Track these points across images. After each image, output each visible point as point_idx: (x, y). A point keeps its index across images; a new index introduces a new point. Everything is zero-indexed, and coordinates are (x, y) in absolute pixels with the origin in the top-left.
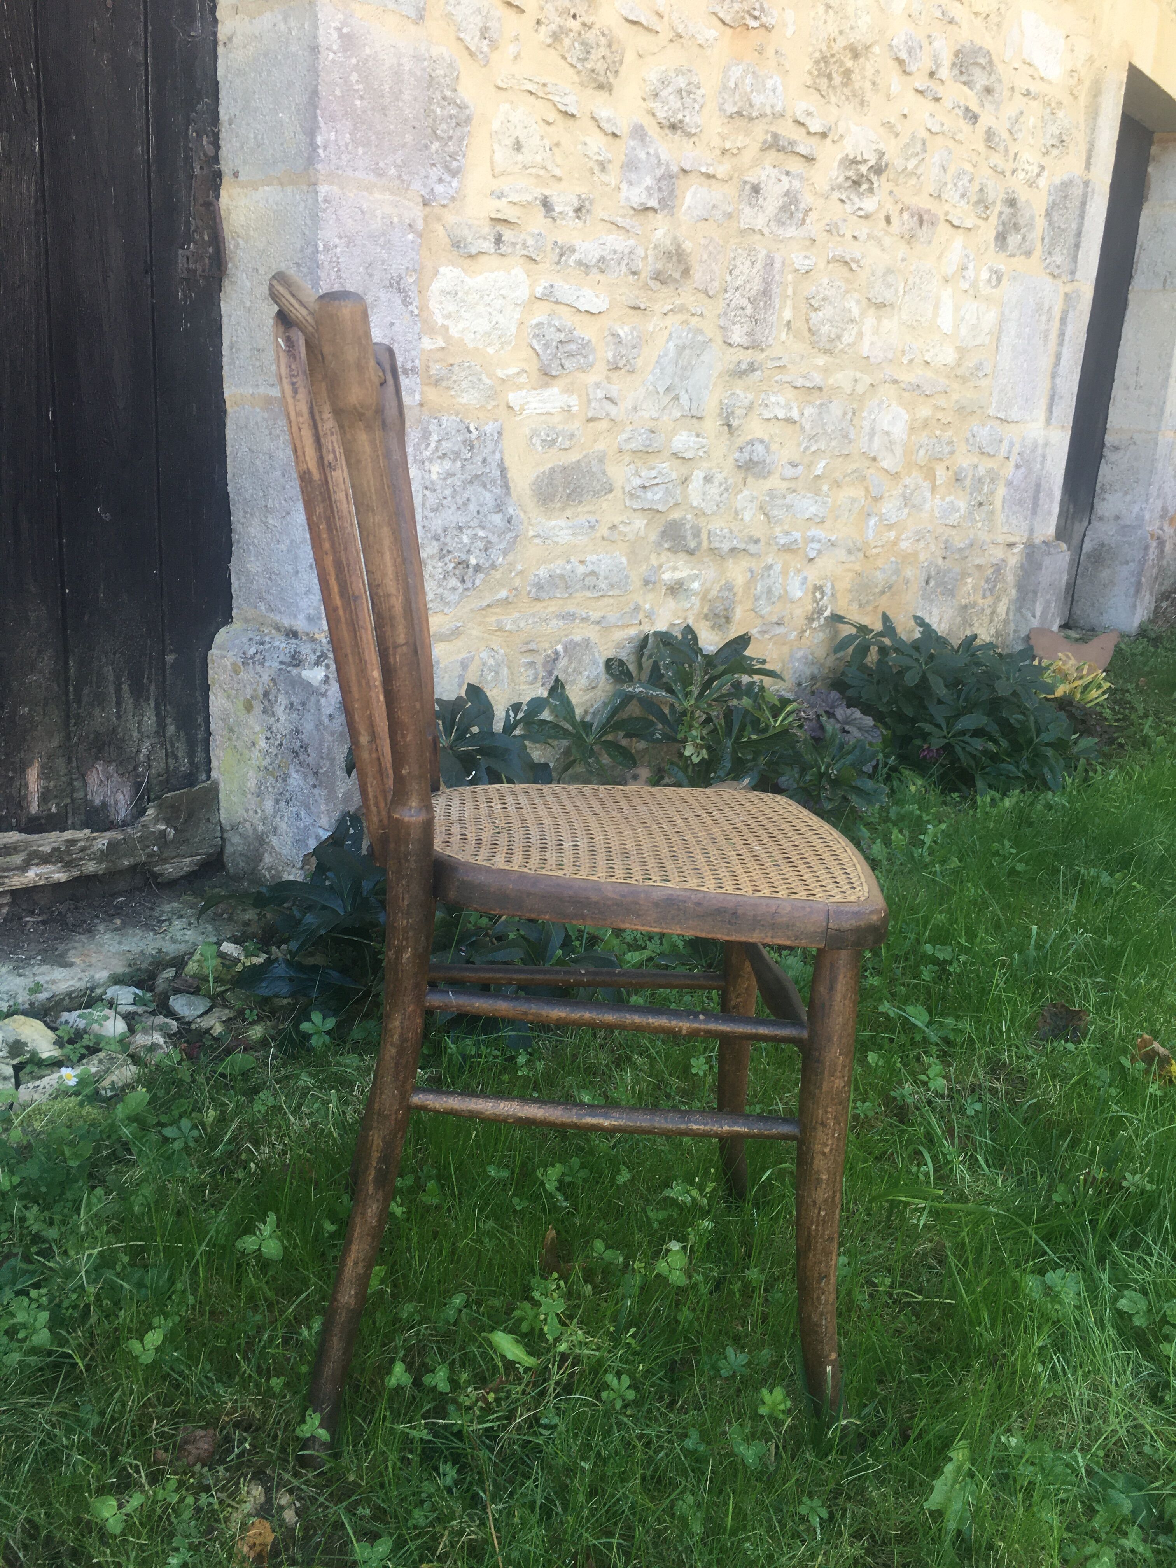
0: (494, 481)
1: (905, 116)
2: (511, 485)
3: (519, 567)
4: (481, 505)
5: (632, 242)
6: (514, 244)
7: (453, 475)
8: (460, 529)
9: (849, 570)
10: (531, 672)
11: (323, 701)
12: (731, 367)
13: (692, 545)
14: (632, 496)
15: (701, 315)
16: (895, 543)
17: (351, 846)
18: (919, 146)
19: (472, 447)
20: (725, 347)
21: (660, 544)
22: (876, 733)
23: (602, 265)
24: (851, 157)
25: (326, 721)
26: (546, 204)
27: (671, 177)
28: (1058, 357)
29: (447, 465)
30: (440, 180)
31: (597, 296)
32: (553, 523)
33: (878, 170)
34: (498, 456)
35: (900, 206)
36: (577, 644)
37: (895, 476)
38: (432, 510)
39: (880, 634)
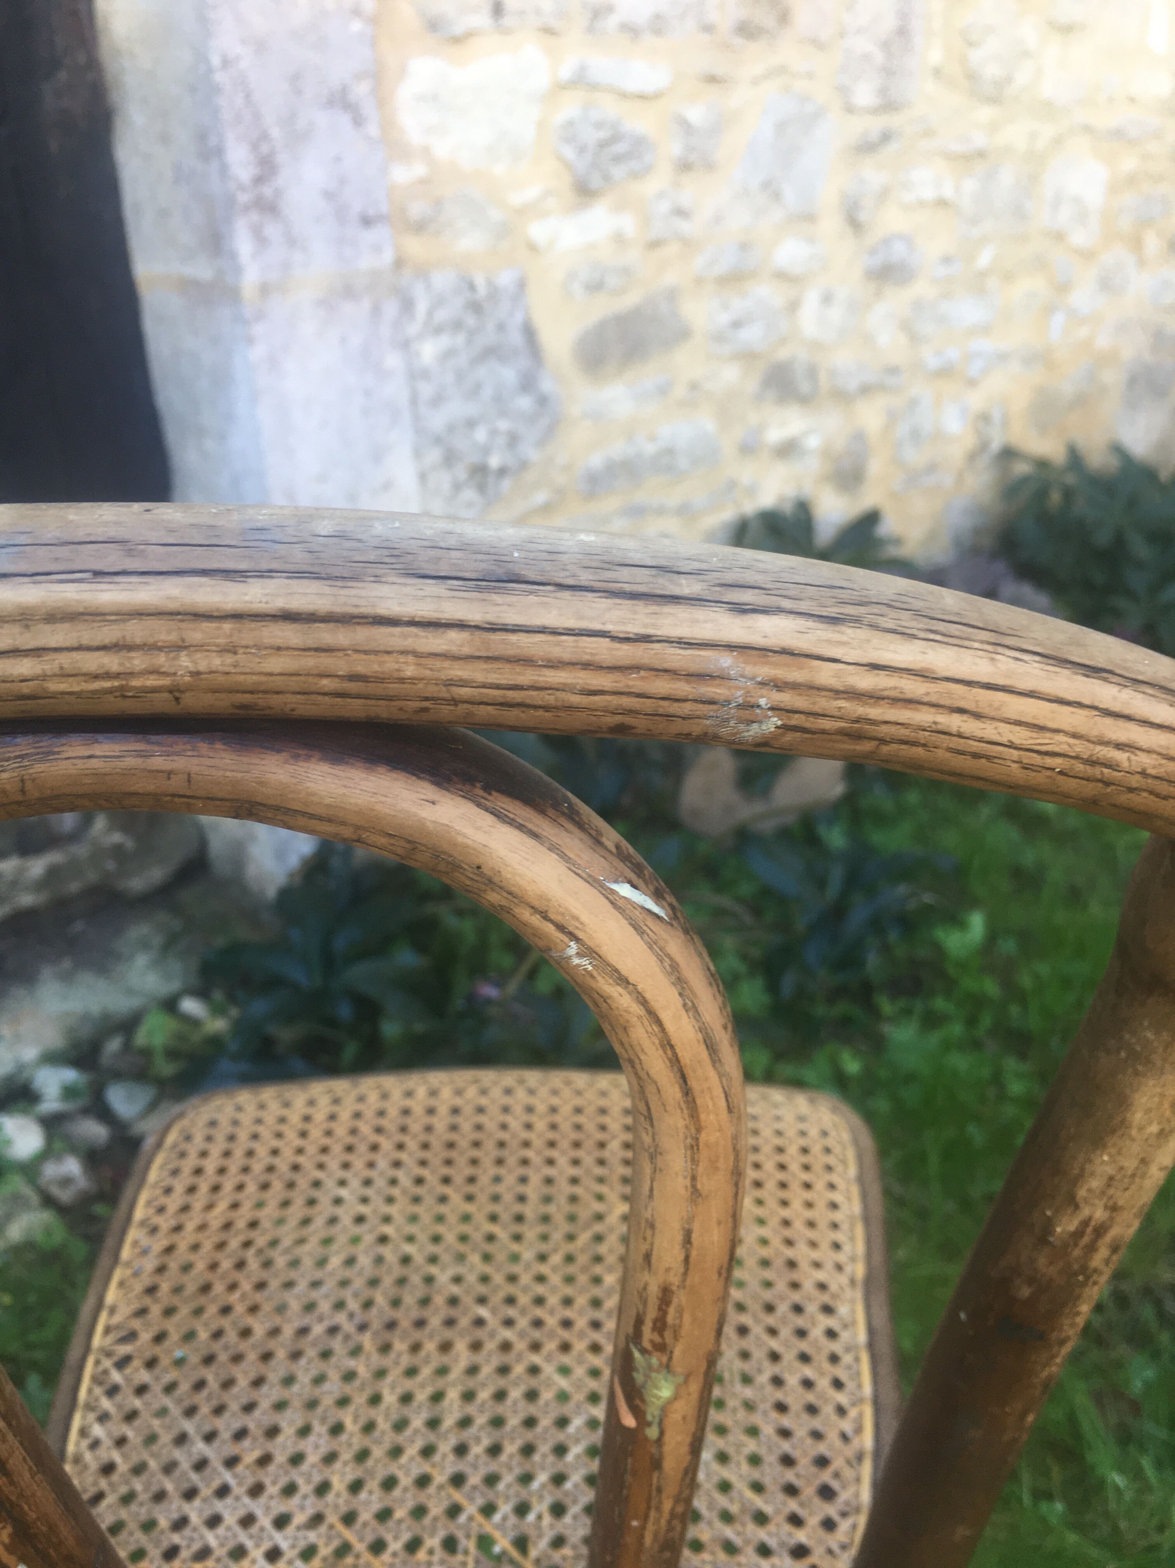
0: (516, 352)
2: (545, 352)
3: (562, 459)
4: (499, 388)
6: (522, 13)
7: (455, 353)
8: (472, 424)
9: (1026, 386)
12: (855, 140)
13: (806, 389)
14: (719, 339)
15: (810, 75)
16: (1088, 341)
19: (480, 310)
20: (845, 114)
21: (761, 395)
23: (658, 25)
31: (653, 68)
32: (607, 394)
34: (520, 316)
37: (1087, 255)
38: (430, 405)
39: (1064, 471)
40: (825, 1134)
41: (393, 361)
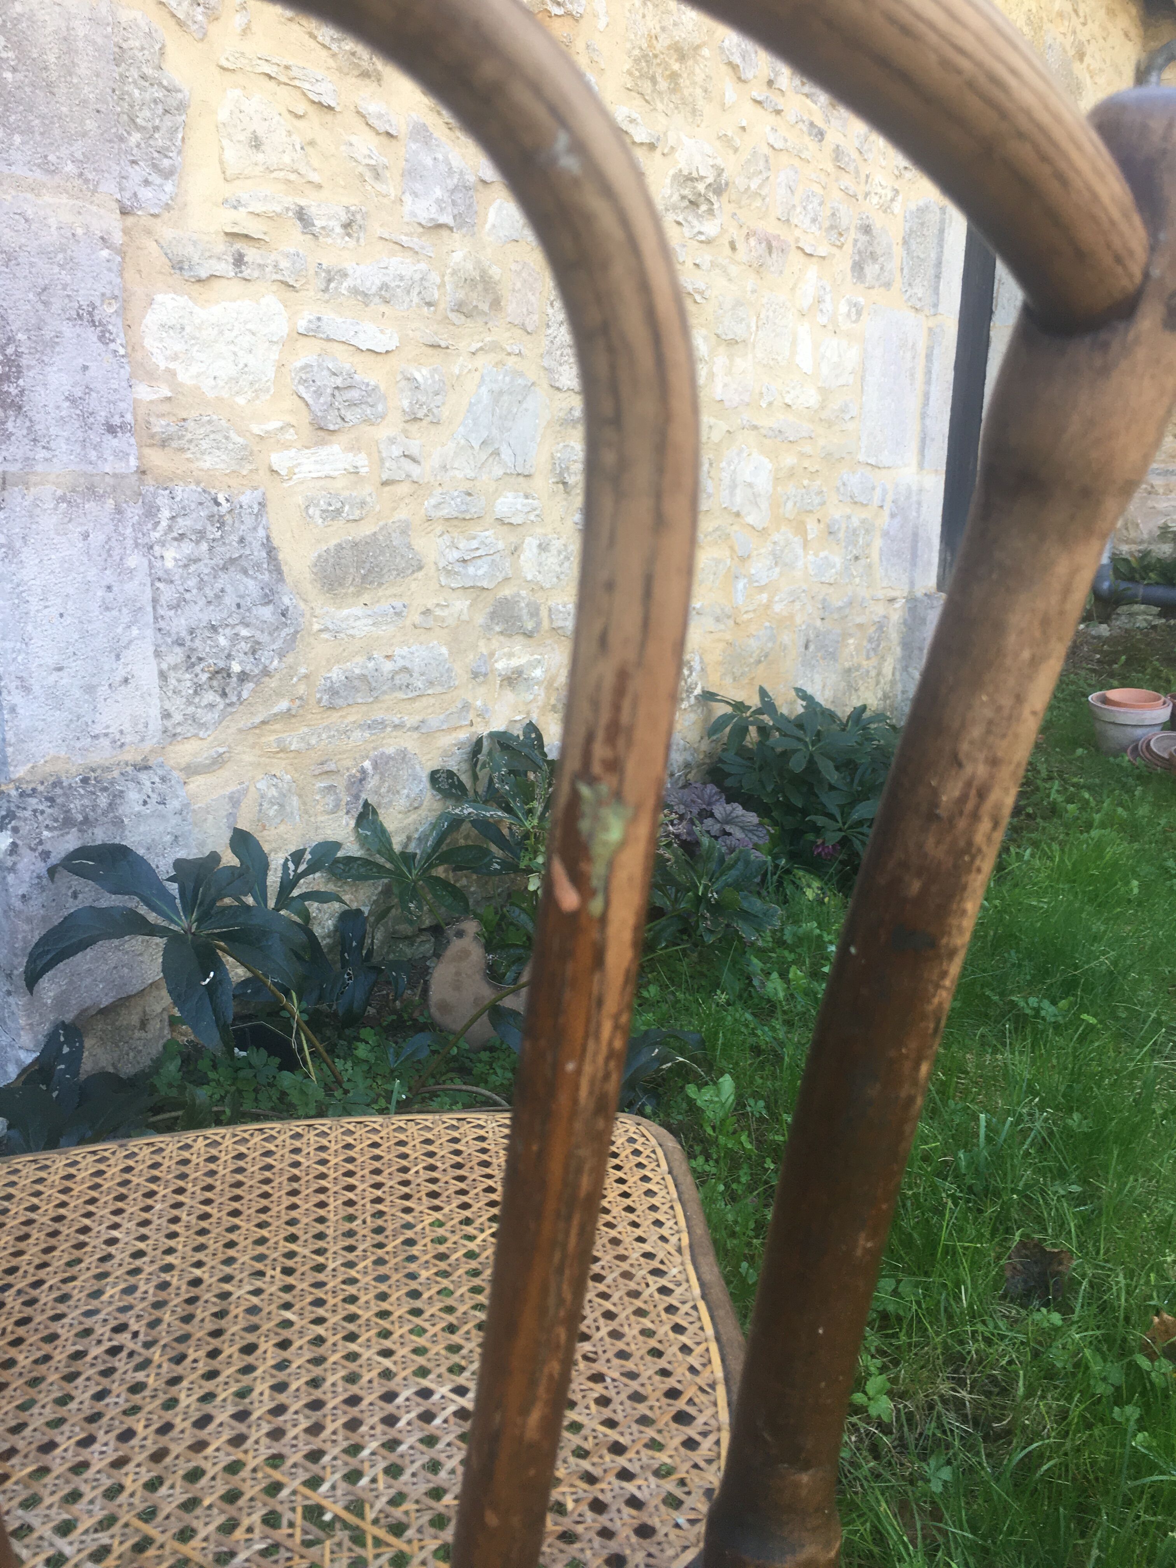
0: (258, 566)
1: (743, 129)
2: (285, 568)
3: (303, 670)
4: (242, 597)
5: (423, 266)
6: (261, 267)
7: (197, 560)
8: (214, 628)
9: (719, 640)
10: (330, 799)
11: (11, 878)
12: (562, 414)
13: (530, 625)
14: (449, 573)
15: (520, 354)
16: (768, 606)
17: (65, 1071)
18: (761, 165)
19: (223, 524)
20: (551, 391)
21: (488, 628)
22: (762, 832)
23: (385, 294)
24: (685, 173)
25: (17, 904)
26: (302, 216)
27: (467, 188)
28: (927, 396)
29: (187, 548)
30: (147, 183)
31: (382, 331)
32: (345, 612)
33: (718, 189)
34: (261, 533)
35: (745, 231)
36: (390, 757)
37: (763, 533)
38: (170, 607)
39: (759, 711)
40: (632, 1140)
41: (135, 560)
